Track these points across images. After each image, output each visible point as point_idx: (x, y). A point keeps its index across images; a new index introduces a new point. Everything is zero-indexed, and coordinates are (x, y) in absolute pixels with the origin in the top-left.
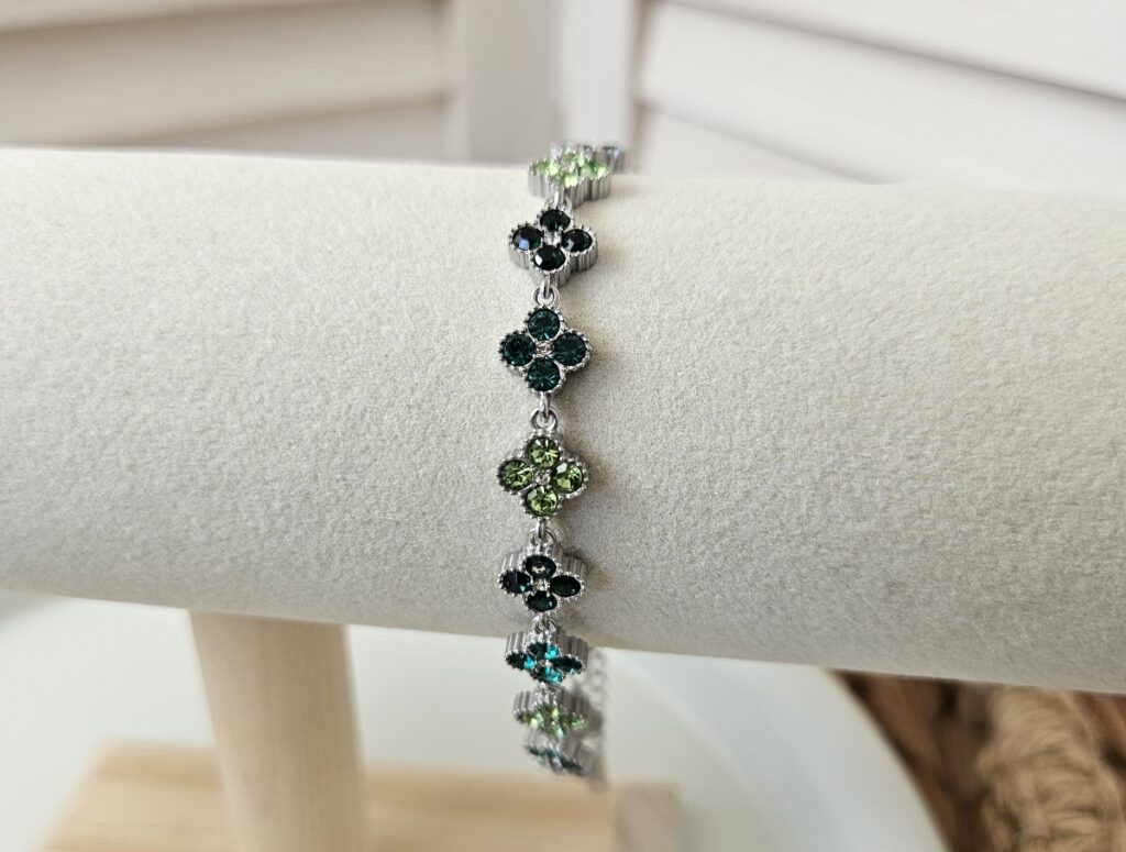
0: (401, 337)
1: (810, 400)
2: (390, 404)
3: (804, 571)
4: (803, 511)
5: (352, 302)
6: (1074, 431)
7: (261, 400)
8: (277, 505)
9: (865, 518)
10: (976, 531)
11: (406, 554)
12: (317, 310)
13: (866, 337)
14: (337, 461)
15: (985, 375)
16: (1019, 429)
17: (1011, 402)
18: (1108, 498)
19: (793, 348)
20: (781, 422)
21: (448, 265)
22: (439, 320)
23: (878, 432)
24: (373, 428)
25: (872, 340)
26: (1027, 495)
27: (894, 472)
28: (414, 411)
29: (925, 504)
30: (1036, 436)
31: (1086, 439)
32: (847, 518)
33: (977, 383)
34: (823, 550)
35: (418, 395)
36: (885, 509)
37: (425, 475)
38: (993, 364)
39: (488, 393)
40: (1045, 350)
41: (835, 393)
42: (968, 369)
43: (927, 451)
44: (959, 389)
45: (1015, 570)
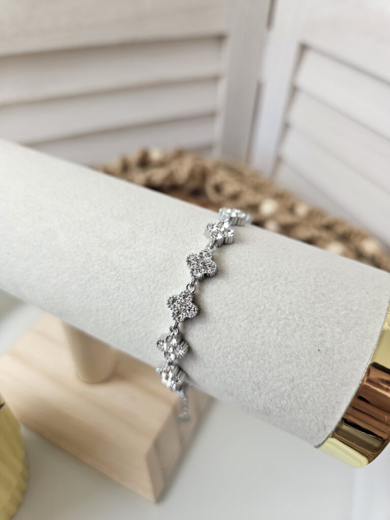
2: (75, 282)
6: (280, 369)
13: (221, 312)
15: (256, 339)
16: (261, 362)
17: (262, 351)
21: (102, 241)
22: (93, 260)
24: (70, 287)
26: (259, 382)
27: (217, 359)
31: (283, 373)
33: (253, 341)
35: (83, 282)
37: (83, 306)
38: (259, 336)
39: (102, 289)
40: (279, 338)
43: (229, 357)
45: (253, 401)
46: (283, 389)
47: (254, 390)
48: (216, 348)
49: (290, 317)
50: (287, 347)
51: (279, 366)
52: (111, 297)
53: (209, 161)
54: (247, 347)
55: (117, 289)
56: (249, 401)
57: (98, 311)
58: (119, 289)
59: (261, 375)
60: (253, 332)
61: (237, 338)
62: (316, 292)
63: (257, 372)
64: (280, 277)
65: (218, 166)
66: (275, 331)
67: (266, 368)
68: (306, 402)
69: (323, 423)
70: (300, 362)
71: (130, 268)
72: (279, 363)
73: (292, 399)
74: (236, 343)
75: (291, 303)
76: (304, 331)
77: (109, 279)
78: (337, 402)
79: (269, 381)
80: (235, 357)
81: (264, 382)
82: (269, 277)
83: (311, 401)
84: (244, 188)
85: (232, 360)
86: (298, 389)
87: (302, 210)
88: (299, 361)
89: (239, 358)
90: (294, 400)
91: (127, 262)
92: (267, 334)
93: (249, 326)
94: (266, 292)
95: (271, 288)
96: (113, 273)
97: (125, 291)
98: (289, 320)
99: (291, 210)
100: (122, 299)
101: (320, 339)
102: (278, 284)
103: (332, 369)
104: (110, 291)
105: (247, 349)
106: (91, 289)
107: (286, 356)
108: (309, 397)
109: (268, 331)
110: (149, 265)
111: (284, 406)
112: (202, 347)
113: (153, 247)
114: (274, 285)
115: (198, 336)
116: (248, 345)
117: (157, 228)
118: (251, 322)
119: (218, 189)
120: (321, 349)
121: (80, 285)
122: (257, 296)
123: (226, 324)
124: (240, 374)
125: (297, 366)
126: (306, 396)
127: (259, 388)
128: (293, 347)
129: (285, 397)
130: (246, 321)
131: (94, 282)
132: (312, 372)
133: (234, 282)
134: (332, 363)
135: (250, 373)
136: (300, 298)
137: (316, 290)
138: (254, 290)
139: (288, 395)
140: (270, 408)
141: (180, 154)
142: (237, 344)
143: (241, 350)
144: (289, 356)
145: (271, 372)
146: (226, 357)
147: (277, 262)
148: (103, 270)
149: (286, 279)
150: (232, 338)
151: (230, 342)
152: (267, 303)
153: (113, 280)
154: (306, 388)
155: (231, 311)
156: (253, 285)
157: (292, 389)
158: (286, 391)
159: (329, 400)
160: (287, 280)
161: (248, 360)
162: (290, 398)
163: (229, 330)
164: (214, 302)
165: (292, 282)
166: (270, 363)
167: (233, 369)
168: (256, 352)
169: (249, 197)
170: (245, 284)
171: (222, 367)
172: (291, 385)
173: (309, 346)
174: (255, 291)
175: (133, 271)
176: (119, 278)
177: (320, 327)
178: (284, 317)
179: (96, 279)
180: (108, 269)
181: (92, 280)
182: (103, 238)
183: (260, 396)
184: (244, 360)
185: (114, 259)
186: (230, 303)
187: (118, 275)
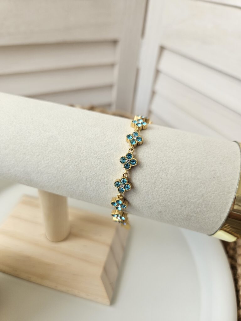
0: (75, 152)
1: (148, 177)
2: (71, 164)
3: (143, 206)
4: (144, 196)
5: (67, 144)
6: (196, 192)
7: (49, 159)
8: (50, 178)
9: (155, 199)
10: (175, 205)
11: (72, 190)
12: (60, 144)
13: (160, 167)
14: (61, 172)
15: (181, 178)
16: (185, 189)
17: (185, 184)
18: (200, 204)
19: (146, 166)
20: (142, 180)
21: (86, 139)
22: (82, 150)
23: (159, 185)
24: (68, 168)
25: (162, 167)
26: (185, 201)
27: (161, 192)
28: (76, 166)
29: (166, 199)
30: (188, 191)
31: (198, 193)
32: (152, 199)
33: (180, 179)
34: (147, 203)
35: (77, 163)
36: (159, 199)
37: (76, 178)
38: (183, 176)
39: (89, 165)
40: (194, 175)
41: (153, 176)
42: (178, 176)
43: (168, 190)
44: (176, 180)
45: (181, 213)
46: (198, 202)
47: (182, 206)
48: (160, 186)
49: (197, 164)
50: (198, 179)
51: (195, 190)
52: (95, 169)
55: (99, 164)
57: (87, 179)
58: (100, 164)
59: (186, 197)
61: (171, 179)
63: (183, 196)
64: (186, 146)
66: (191, 172)
67: (188, 192)
68: (211, 206)
69: (220, 216)
71: (105, 151)
72: (195, 188)
73: (203, 207)
74: (171, 182)
75: (195, 157)
76: (205, 170)
77: (93, 159)
78: (227, 203)
79: (190, 199)
80: (171, 189)
81: (187, 200)
82: (181, 146)
83: (213, 205)
85: (169, 192)
86: (206, 200)
88: (205, 185)
89: (173, 190)
91: (103, 148)
92: (187, 174)
96: (95, 155)
97: (104, 164)
100: (102, 169)
101: (213, 172)
103: (222, 186)
104: (95, 166)
106: (82, 166)
107: (198, 184)
108: (212, 203)
110: (116, 148)
112: (152, 188)
115: (149, 182)
121: (75, 165)
123: (164, 172)
125: (204, 188)
126: (210, 203)
128: (201, 179)
130: (175, 169)
131: (84, 162)
132: (212, 190)
133: (164, 151)
134: (221, 183)
135: (180, 197)
136: (199, 154)
137: (205, 150)
138: (175, 154)
139: (201, 205)
140: (191, 215)
143: (174, 185)
144: (200, 184)
145: (191, 194)
146: (166, 190)
148: (89, 154)
150: (168, 180)
151: (168, 182)
152: (183, 159)
153: (96, 159)
154: (210, 199)
155: (166, 166)
157: (203, 201)
158: (199, 203)
159: (222, 202)
166: (190, 189)
168: (182, 184)
172: (202, 198)
175: (108, 152)
176: (100, 158)
177: (212, 167)
178: (194, 164)
179: (85, 160)
180: (92, 153)
181: (82, 161)
182: (86, 137)
183: (185, 209)
184: (176, 190)
185: (95, 147)
186: (164, 161)
187: (98, 156)
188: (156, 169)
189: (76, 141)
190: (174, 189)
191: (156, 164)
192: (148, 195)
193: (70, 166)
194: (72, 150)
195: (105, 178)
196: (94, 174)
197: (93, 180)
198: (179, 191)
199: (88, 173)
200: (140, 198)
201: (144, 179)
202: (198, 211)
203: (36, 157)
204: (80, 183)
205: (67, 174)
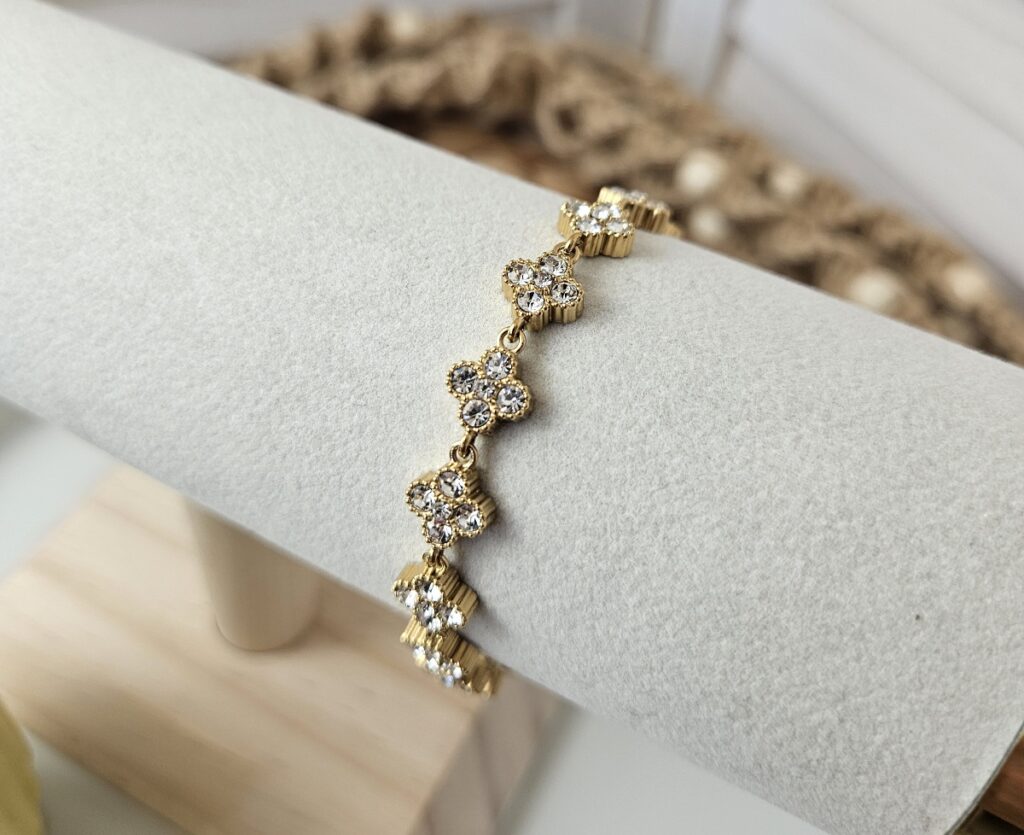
46: (815, 718)
47: (731, 717)
48: (632, 601)
49: (841, 525)
50: (831, 606)
51: (806, 659)
53: (546, 44)
54: (720, 604)
55: (356, 430)
56: (716, 746)
57: (300, 488)
58: (361, 432)
59: (755, 680)
60: (735, 564)
61: (691, 577)
62: (912, 455)
63: (743, 672)
64: (810, 410)
65: (569, 57)
66: (800, 563)
67: (771, 663)
68: (879, 756)
69: (923, 812)
70: (867, 650)
71: (392, 375)
72: (807, 649)
73: (840, 747)
74: (689, 590)
75: (844, 485)
76: (879, 563)
77: (335, 402)
78: (967, 761)
79: (778, 695)
80: (683, 626)
81: (762, 698)
82: (781, 408)
83: (892, 753)
84: (639, 119)
85: (674, 636)
86: (856, 719)
87: (788, 182)
88: (862, 646)
89: (694, 632)
90: (845, 749)
92: (778, 568)
93: (726, 546)
94: (774, 451)
95: (787, 440)
96: (345, 385)
97: (379, 437)
98: (839, 532)
99: (762, 181)
100: (370, 460)
101: (921, 588)
102: (804, 430)
103: (956, 669)
104: (338, 434)
105: (719, 608)
106: (283, 427)
107: (827, 633)
108: (886, 744)
109: (779, 560)
111: (814, 763)
112: (592, 599)
113: (457, 317)
114: (795, 434)
115: (581, 568)
116: (722, 596)
117: (466, 264)
118: (733, 536)
119: (568, 120)
120: (926, 615)
121: (251, 415)
122: (747, 462)
123: (661, 535)
124: (697, 675)
125: (858, 659)
126: (878, 739)
127: (749, 714)
128: (848, 607)
129: (820, 740)
130: (717, 532)
131: (292, 409)
132: (897, 676)
133: (685, 422)
134: (954, 654)
135: (725, 674)
136: (867, 471)
137: (911, 451)
138: (740, 446)
139: (829, 736)
140: (773, 765)
141: (468, 25)
142: (691, 594)
143: (701, 609)
144: (837, 632)
145: (785, 672)
147: (801, 367)
148: (317, 376)
149: (827, 416)
150: (676, 577)
151: (673, 588)
152: (776, 483)
153: (346, 405)
154: (880, 718)
155: (677, 504)
156: (737, 431)
157: (842, 721)
158: (821, 724)
159: (943, 753)
160: (829, 420)
161: (719, 639)
162: (833, 743)
163: (670, 555)
164: (629, 476)
165: (845, 426)
166: (782, 648)
167: (677, 661)
168: (745, 617)
169: (650, 145)
170: (714, 428)
171: (646, 653)
172: (839, 708)
173: (891, 607)
174: (742, 449)
175: (404, 383)
176: (362, 402)
177: (923, 553)
178: (825, 523)
179: (298, 400)
180: (333, 375)
181: (286, 403)
182: (318, 288)
183: (748, 733)
184: (708, 636)
185: (348, 347)
186: (672, 480)
187: (358, 391)
188: (624, 509)
189: (269, 301)
190: (699, 628)
191: (627, 486)
192: (573, 626)
193: (233, 417)
194: (247, 342)
195: (380, 502)
196: (331, 471)
197: (326, 499)
198: (724, 642)
199: (306, 460)
200: (532, 628)
201: (558, 549)
202: (809, 762)
203: (96, 345)
204: (273, 495)
205: (219, 445)
